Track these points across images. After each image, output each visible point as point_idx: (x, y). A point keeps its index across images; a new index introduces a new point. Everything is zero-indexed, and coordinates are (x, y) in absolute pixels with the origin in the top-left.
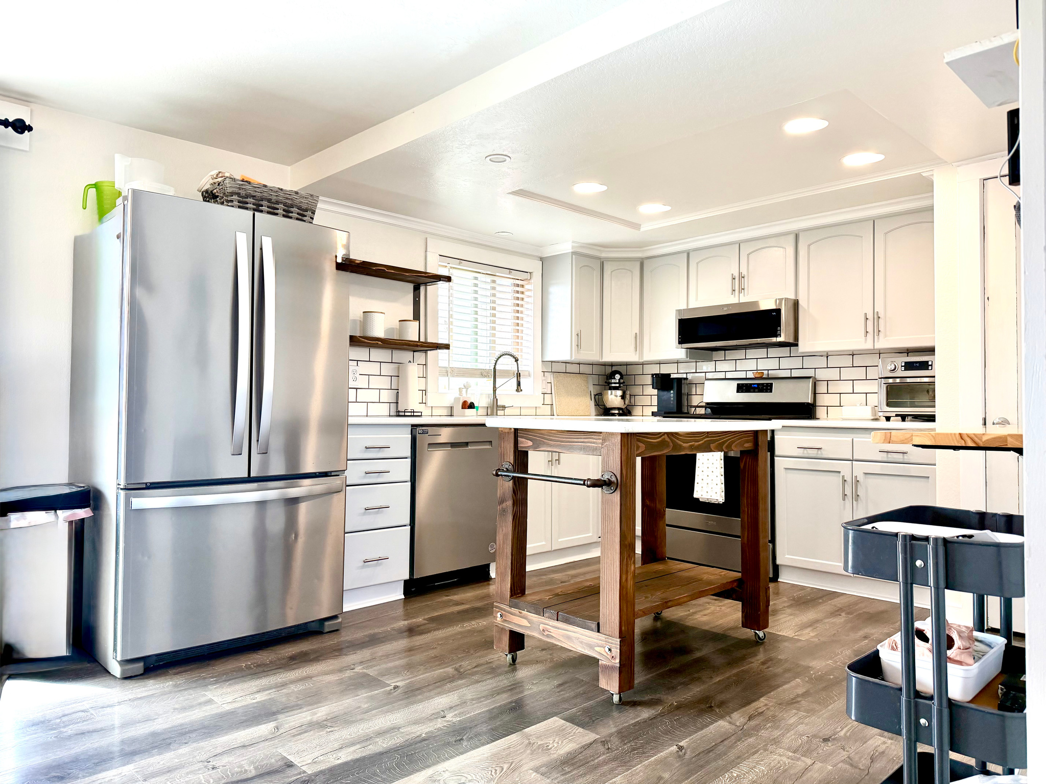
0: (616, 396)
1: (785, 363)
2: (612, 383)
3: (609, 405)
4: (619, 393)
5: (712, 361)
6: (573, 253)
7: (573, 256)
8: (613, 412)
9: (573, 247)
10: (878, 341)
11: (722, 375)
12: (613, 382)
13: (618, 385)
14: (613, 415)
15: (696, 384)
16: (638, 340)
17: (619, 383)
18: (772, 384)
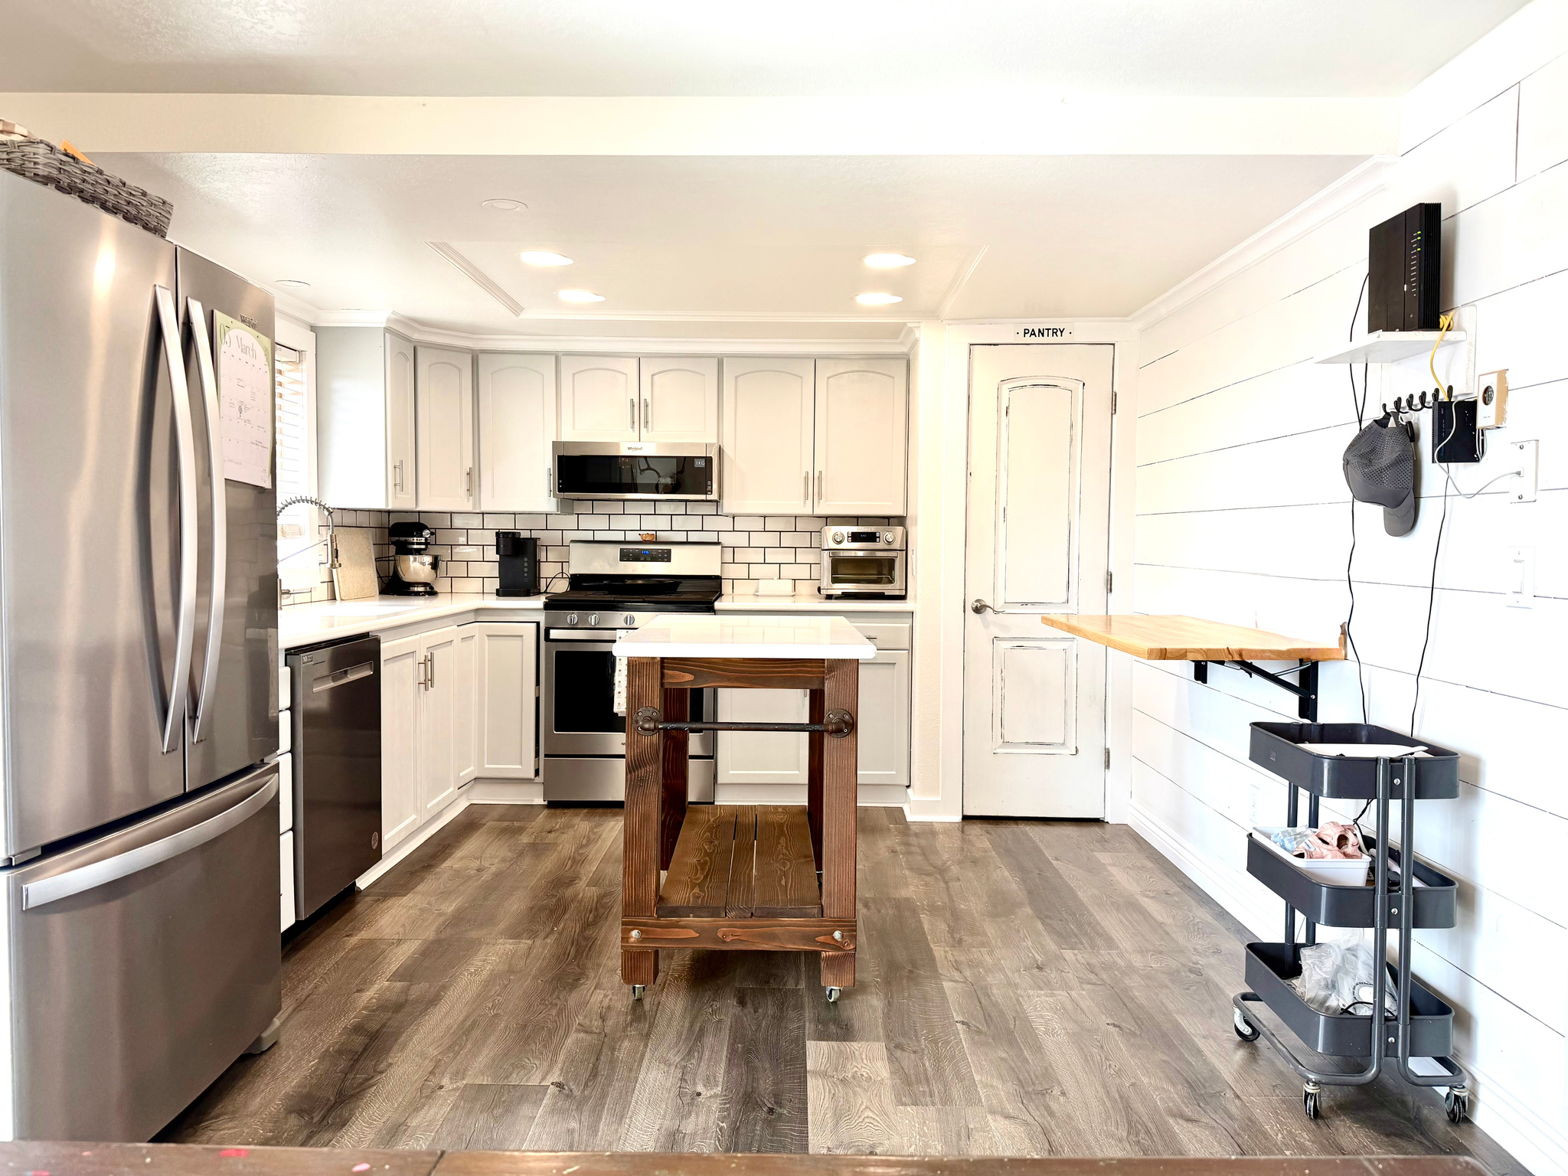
0: (423, 564)
1: (678, 523)
2: (413, 544)
3: (408, 577)
4: (428, 559)
5: (573, 514)
6: (387, 330)
7: (387, 334)
8: (416, 589)
9: (388, 320)
10: (818, 506)
11: (589, 536)
12: (415, 541)
13: (423, 547)
14: (417, 594)
15: (546, 546)
16: (473, 479)
17: (427, 543)
18: (669, 551)
